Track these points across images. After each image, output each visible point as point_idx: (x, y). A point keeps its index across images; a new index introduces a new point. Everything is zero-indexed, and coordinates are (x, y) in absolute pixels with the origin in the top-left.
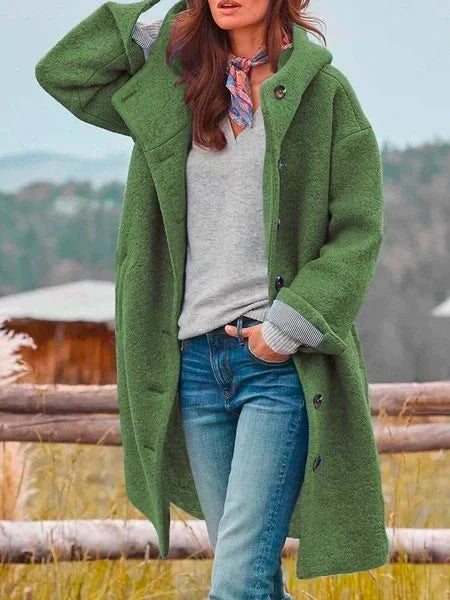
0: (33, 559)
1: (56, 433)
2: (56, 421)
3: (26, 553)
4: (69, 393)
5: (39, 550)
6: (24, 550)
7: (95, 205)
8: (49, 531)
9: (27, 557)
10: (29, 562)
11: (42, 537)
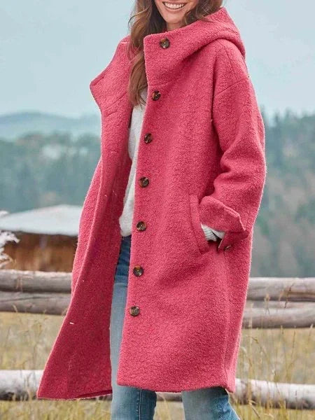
0: (14, 397)
1: (34, 306)
2: (34, 298)
3: (9, 393)
4: (43, 278)
5: (19, 391)
6: (7, 391)
7: (72, 152)
8: (26, 377)
9: (10, 395)
10: (11, 400)
11: (21, 381)
